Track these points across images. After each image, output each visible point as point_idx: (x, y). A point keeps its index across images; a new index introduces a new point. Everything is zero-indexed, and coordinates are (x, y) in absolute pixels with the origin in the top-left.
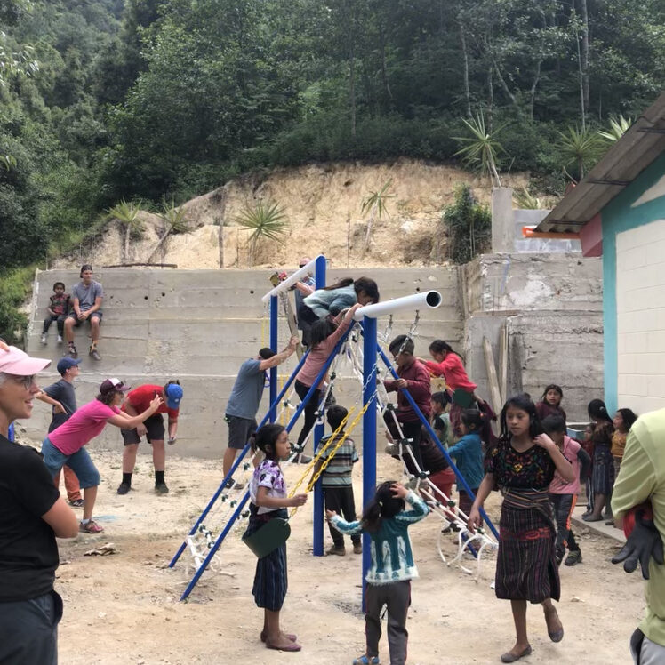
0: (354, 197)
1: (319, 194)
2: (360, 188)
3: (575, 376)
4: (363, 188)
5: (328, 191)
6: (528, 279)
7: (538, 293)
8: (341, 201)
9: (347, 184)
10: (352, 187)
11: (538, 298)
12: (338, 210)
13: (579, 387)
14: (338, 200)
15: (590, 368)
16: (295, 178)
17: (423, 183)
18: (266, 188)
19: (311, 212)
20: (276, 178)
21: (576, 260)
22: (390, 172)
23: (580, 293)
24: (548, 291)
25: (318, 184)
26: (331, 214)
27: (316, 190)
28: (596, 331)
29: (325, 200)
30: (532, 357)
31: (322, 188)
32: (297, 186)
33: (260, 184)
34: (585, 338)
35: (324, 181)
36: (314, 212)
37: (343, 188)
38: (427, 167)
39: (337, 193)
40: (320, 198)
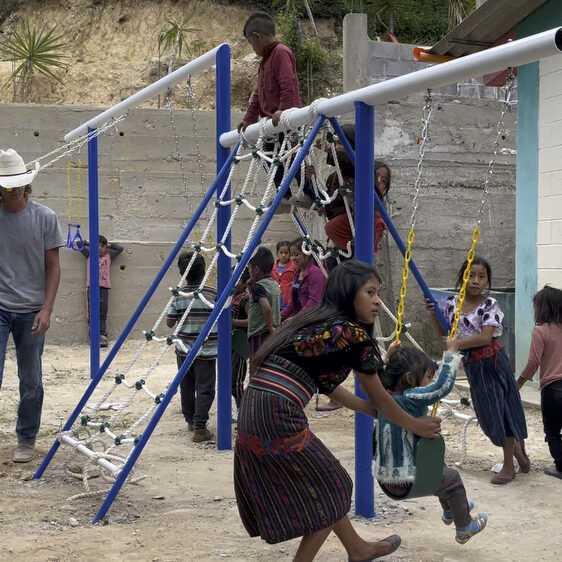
0: (132, 36)
1: (87, 31)
2: (139, 26)
3: (442, 235)
4: (143, 26)
5: (98, 28)
6: (385, 125)
7: (396, 142)
8: (115, 40)
9: (122, 21)
10: (129, 24)
11: (396, 147)
12: (114, 51)
13: (447, 249)
14: (112, 39)
15: (456, 227)
16: (54, 9)
17: (215, 25)
18: (16, 19)
19: (77, 52)
20: (29, 9)
21: (436, 104)
22: (175, 9)
23: (440, 142)
24: (407, 141)
25: (86, 18)
26: (104, 56)
27: (82, 26)
28: (462, 186)
29: (96, 38)
30: (397, 213)
31: (90, 24)
32: (57, 19)
33: (8, 14)
34: (452, 193)
35: (93, 15)
36: (82, 53)
37: (117, 25)
38: (219, 7)
39: (109, 30)
40: (88, 36)
